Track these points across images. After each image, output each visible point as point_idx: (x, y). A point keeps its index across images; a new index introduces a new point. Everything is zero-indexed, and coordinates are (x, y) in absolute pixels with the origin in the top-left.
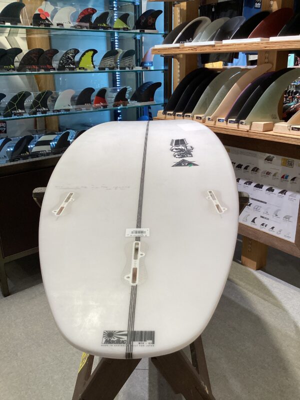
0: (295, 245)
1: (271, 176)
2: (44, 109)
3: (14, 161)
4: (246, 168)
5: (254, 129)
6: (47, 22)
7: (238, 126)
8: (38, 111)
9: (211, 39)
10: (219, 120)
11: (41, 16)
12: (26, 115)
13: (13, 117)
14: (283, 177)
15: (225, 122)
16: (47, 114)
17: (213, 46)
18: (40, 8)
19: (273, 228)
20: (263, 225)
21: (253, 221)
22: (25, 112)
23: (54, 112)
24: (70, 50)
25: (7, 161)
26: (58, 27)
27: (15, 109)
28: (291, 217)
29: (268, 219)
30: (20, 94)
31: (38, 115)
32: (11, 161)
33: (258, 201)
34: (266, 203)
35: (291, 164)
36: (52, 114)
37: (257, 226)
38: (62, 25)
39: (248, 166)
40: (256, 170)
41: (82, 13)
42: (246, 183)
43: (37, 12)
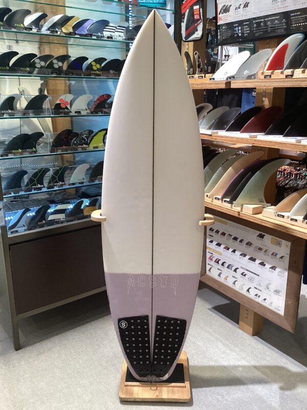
0: (284, 318)
1: (262, 252)
2: (61, 183)
3: (31, 229)
4: (241, 241)
5: (244, 211)
6: (66, 110)
7: (232, 206)
8: (55, 185)
9: (210, 128)
10: (216, 198)
11: (61, 105)
12: (44, 190)
13: (33, 192)
14: (273, 254)
15: (220, 201)
16: (63, 188)
17: (211, 135)
18: (61, 98)
19: (265, 299)
20: (256, 295)
21: (248, 290)
22: (44, 187)
23: (69, 185)
24: (85, 131)
25: (25, 230)
26: (76, 114)
27: (35, 185)
28: (281, 291)
29: (261, 291)
30: (40, 171)
31: (56, 188)
32: (29, 229)
33: (252, 272)
34: (258, 276)
35: (279, 244)
36: (68, 187)
37: (251, 295)
38: (80, 112)
39: (243, 240)
40: (249, 244)
41: (98, 99)
42: (241, 255)
43: (58, 102)
